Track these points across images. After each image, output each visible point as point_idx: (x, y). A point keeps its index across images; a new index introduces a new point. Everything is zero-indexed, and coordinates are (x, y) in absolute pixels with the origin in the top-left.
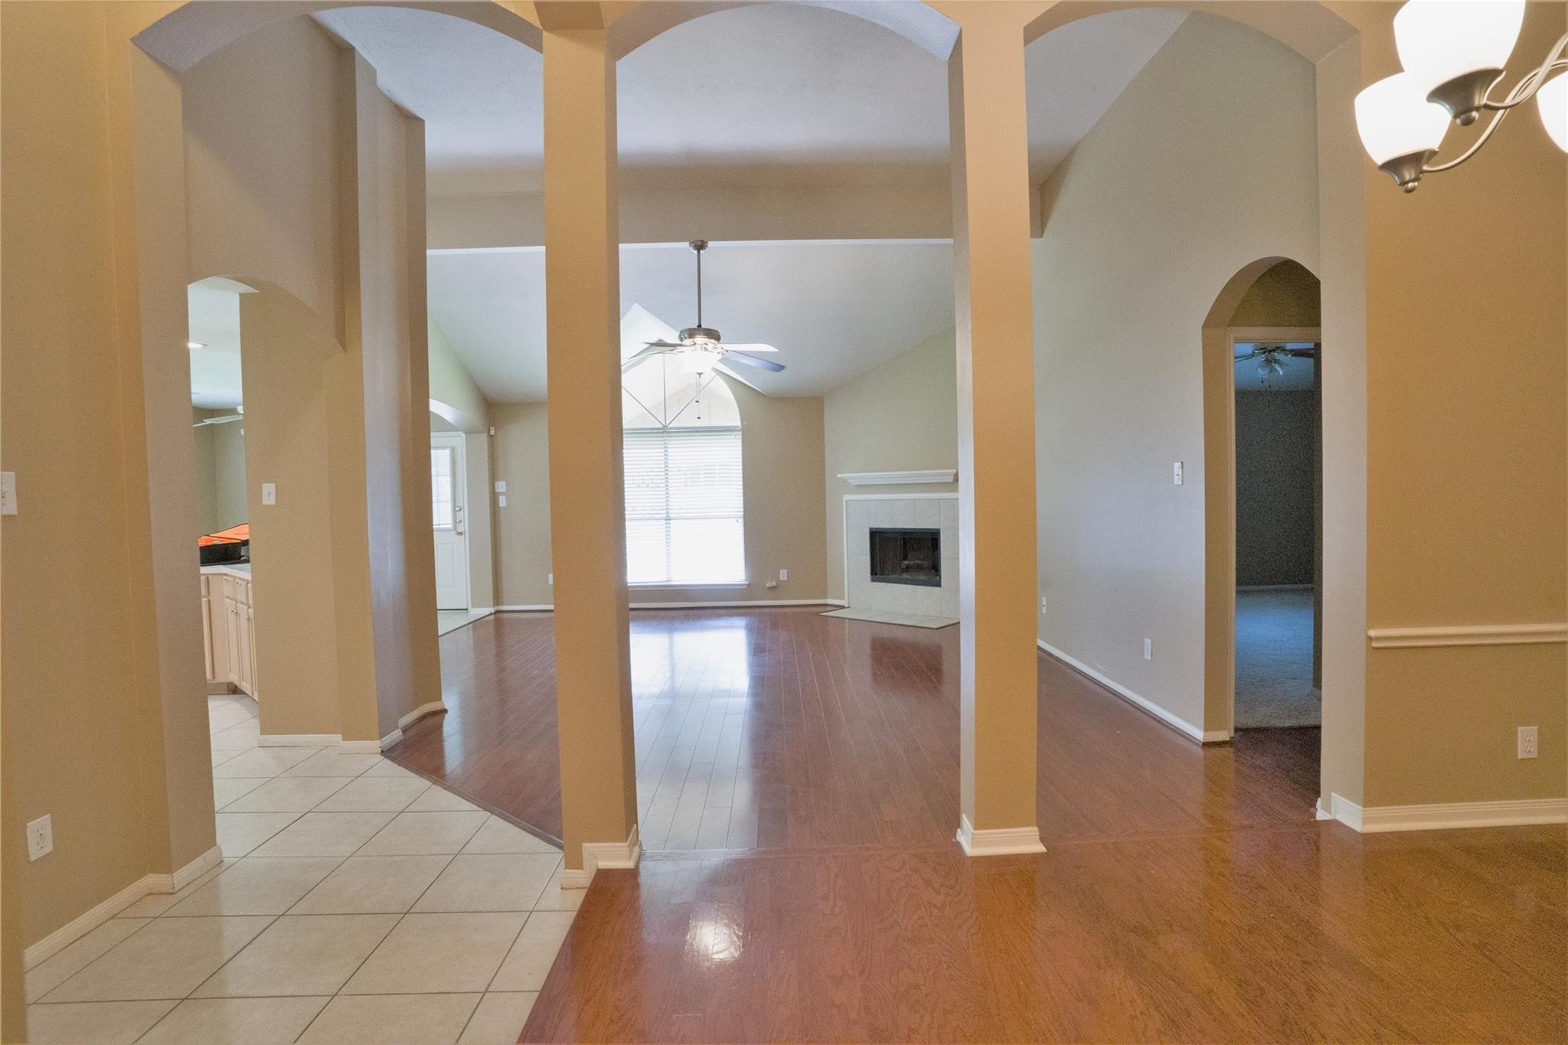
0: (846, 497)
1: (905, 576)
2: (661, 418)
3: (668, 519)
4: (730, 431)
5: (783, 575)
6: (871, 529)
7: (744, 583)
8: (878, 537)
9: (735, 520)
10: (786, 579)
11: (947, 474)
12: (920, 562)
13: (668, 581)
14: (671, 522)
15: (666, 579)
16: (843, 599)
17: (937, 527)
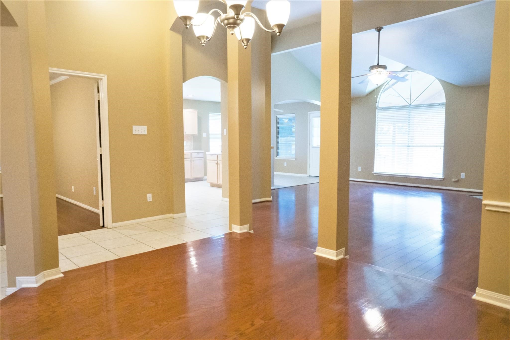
2: (409, 101)
3: (409, 146)
5: (463, 176)
7: (442, 178)
10: (464, 178)
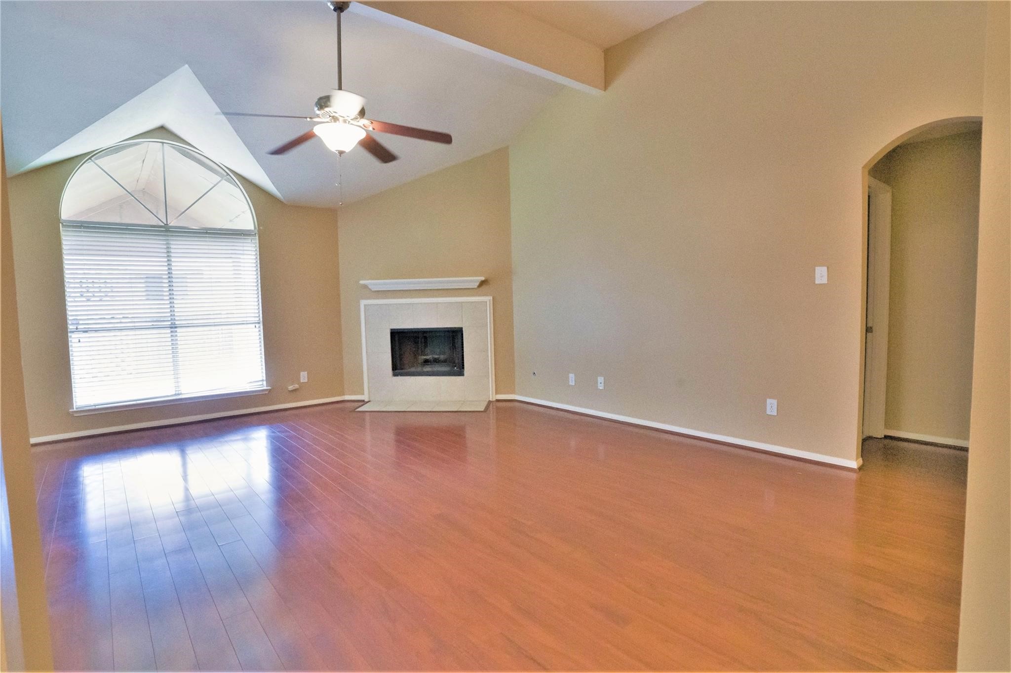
0: (363, 303)
1: (428, 369)
2: (162, 216)
3: (173, 327)
4: (244, 235)
5: (304, 377)
6: (391, 330)
7: (264, 387)
8: (398, 337)
9: (254, 325)
10: (306, 380)
11: (471, 281)
12: (436, 356)
13: (176, 395)
14: (178, 330)
15: (174, 393)
16: (363, 394)
17: (460, 326)
